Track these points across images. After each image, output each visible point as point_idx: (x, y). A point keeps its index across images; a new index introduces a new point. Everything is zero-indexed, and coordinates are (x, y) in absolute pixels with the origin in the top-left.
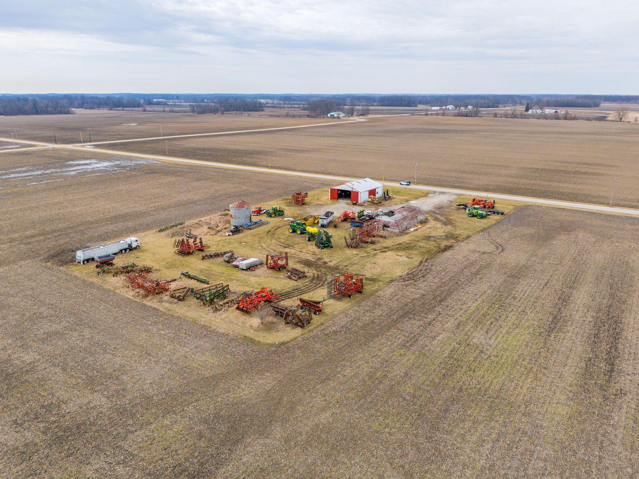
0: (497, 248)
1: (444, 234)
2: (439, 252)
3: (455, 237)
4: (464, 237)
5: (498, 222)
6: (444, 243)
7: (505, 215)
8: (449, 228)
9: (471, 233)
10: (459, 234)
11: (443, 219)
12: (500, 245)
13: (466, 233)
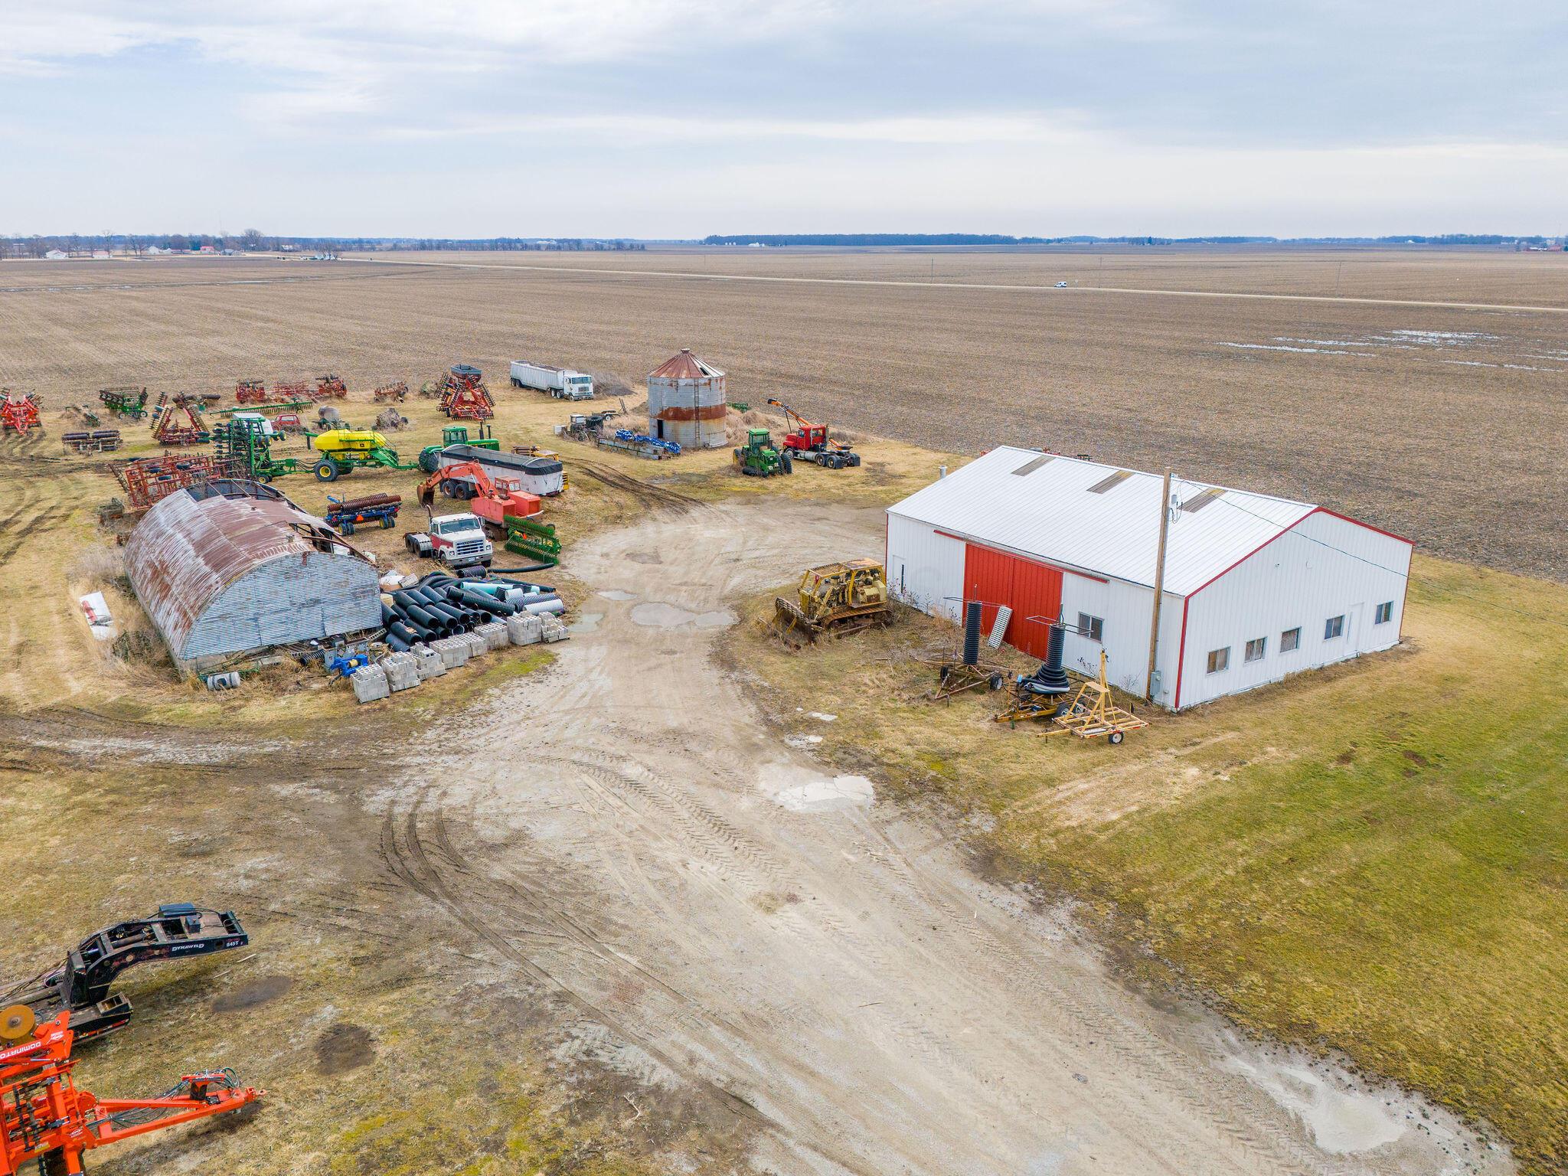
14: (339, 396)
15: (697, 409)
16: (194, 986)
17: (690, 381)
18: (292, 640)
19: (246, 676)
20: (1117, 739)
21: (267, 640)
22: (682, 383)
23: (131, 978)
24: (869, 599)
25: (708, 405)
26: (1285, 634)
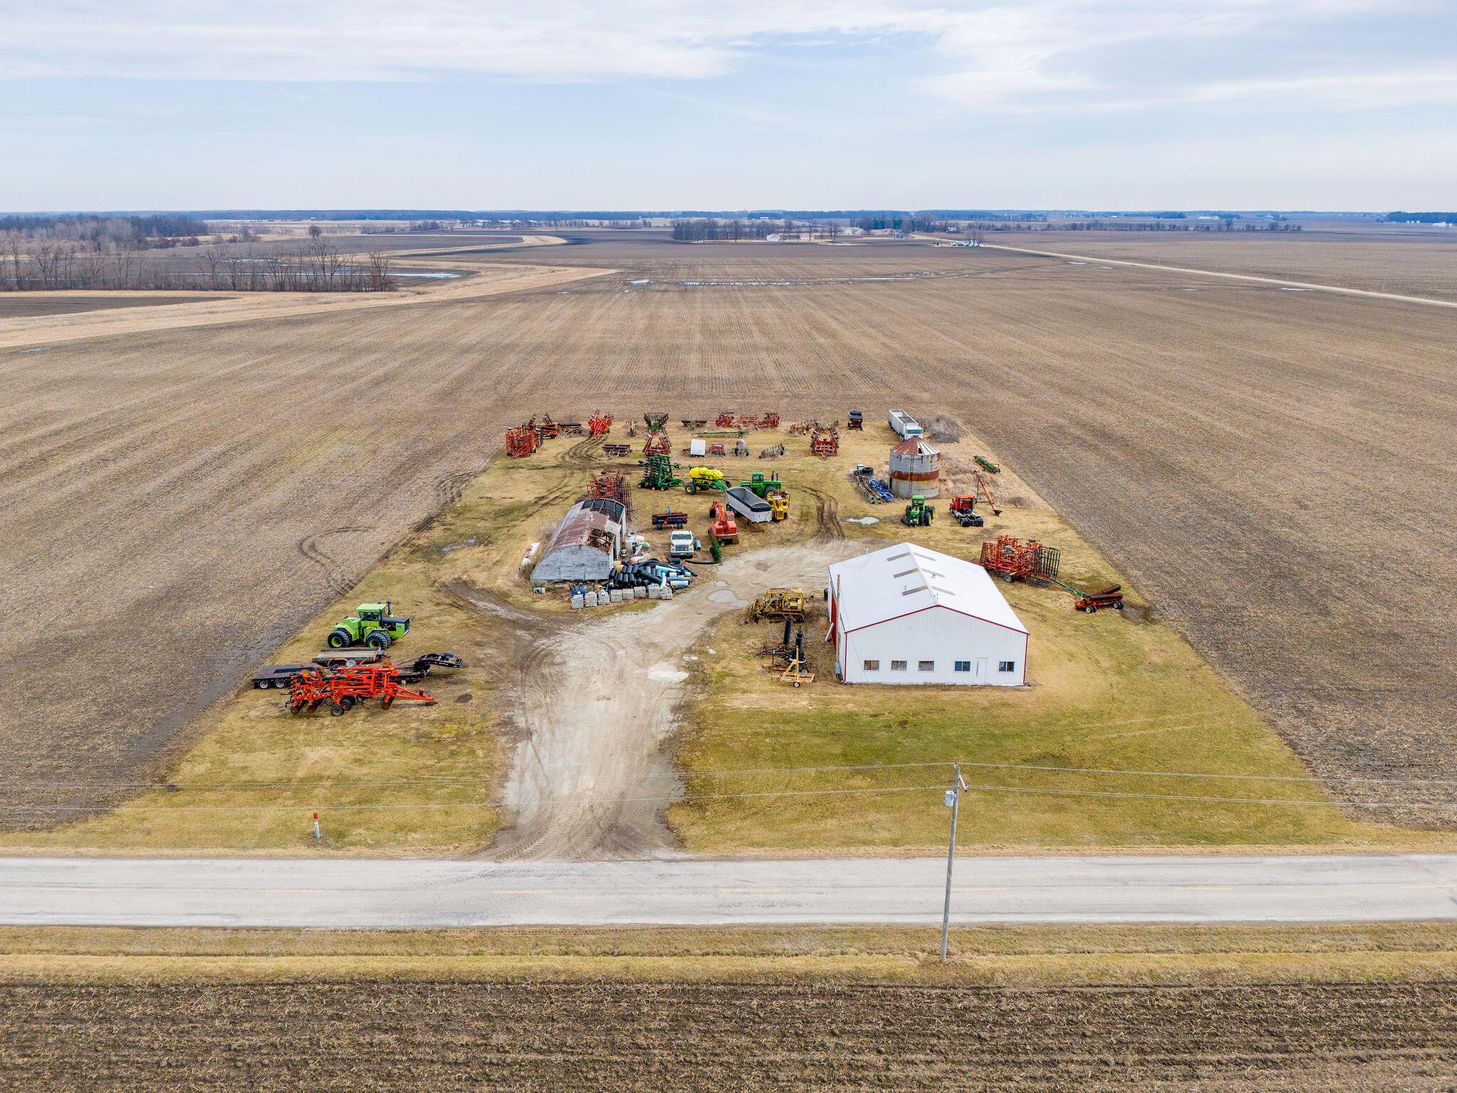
0: (313, 547)
1: (450, 556)
2: (438, 515)
3: (419, 554)
4: (395, 556)
5: (288, 634)
6: (437, 533)
7: (246, 688)
8: (446, 574)
9: (381, 570)
10: (410, 562)
11: (481, 604)
12: (305, 554)
13: (392, 569)
14: (772, 427)
15: (912, 474)
16: (446, 676)
17: (909, 456)
18: (572, 579)
19: (548, 590)
20: (797, 685)
21: (563, 577)
22: (903, 457)
23: (433, 668)
24: (792, 608)
25: (919, 472)
26: (921, 662)
